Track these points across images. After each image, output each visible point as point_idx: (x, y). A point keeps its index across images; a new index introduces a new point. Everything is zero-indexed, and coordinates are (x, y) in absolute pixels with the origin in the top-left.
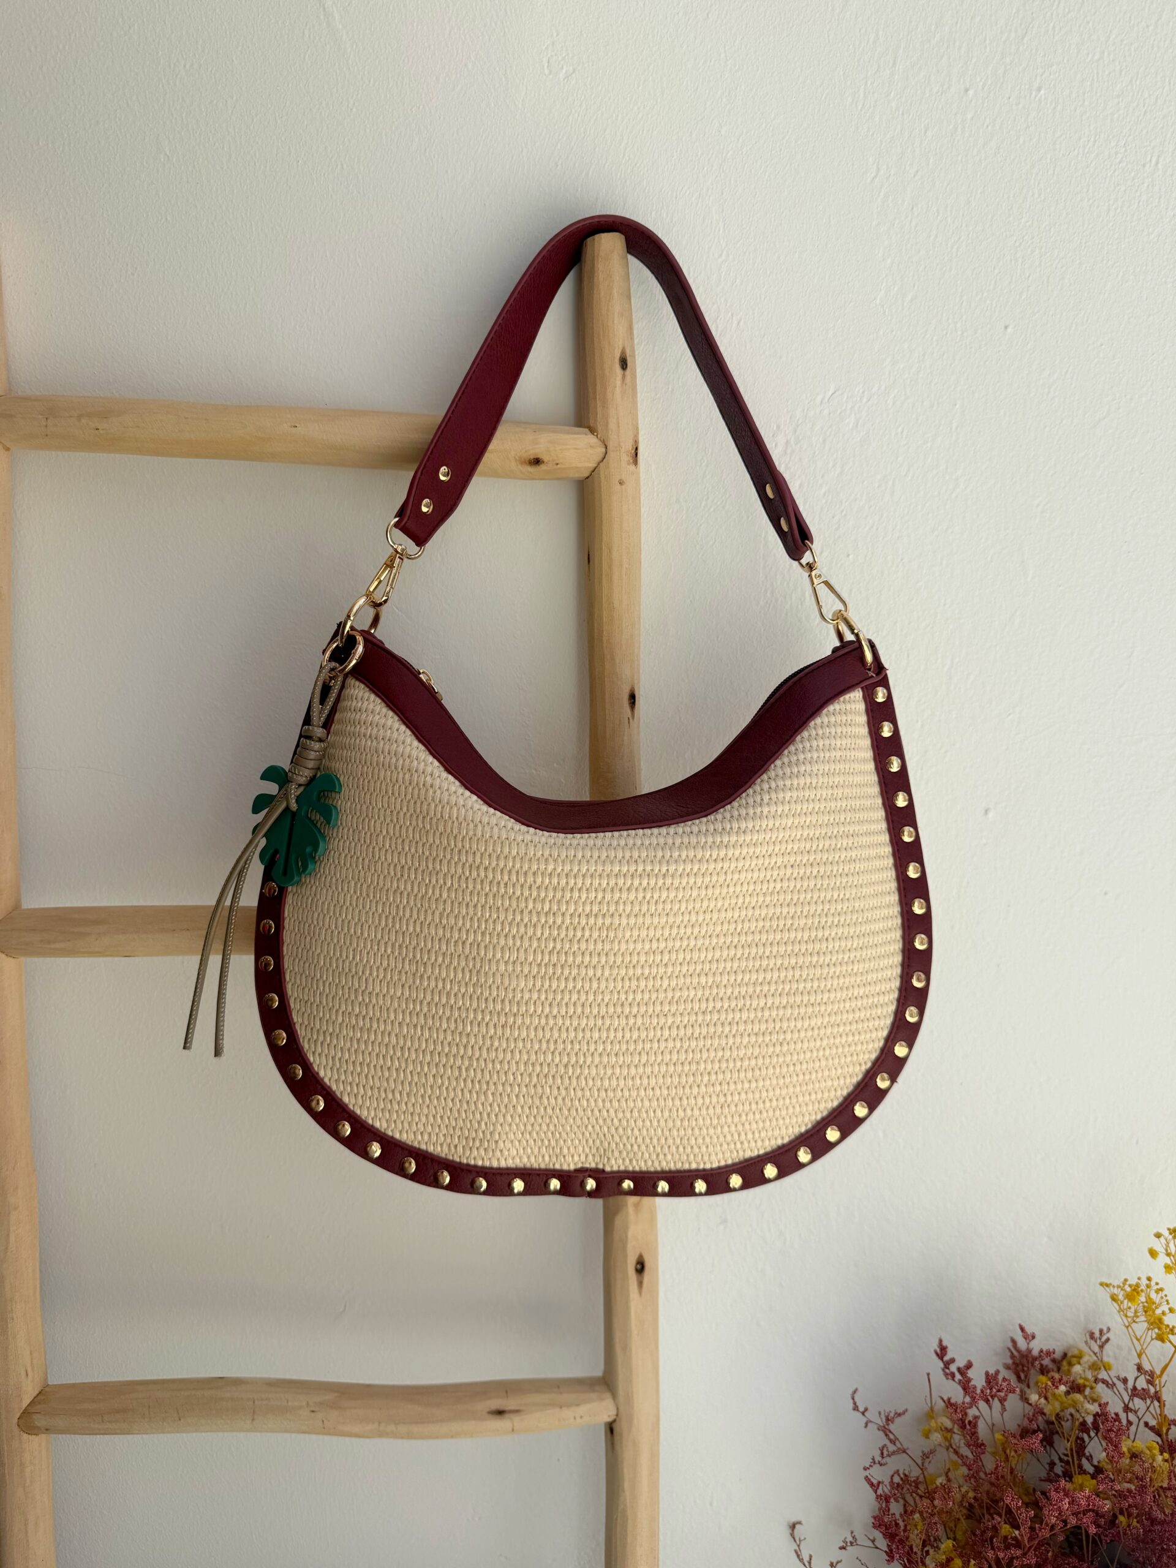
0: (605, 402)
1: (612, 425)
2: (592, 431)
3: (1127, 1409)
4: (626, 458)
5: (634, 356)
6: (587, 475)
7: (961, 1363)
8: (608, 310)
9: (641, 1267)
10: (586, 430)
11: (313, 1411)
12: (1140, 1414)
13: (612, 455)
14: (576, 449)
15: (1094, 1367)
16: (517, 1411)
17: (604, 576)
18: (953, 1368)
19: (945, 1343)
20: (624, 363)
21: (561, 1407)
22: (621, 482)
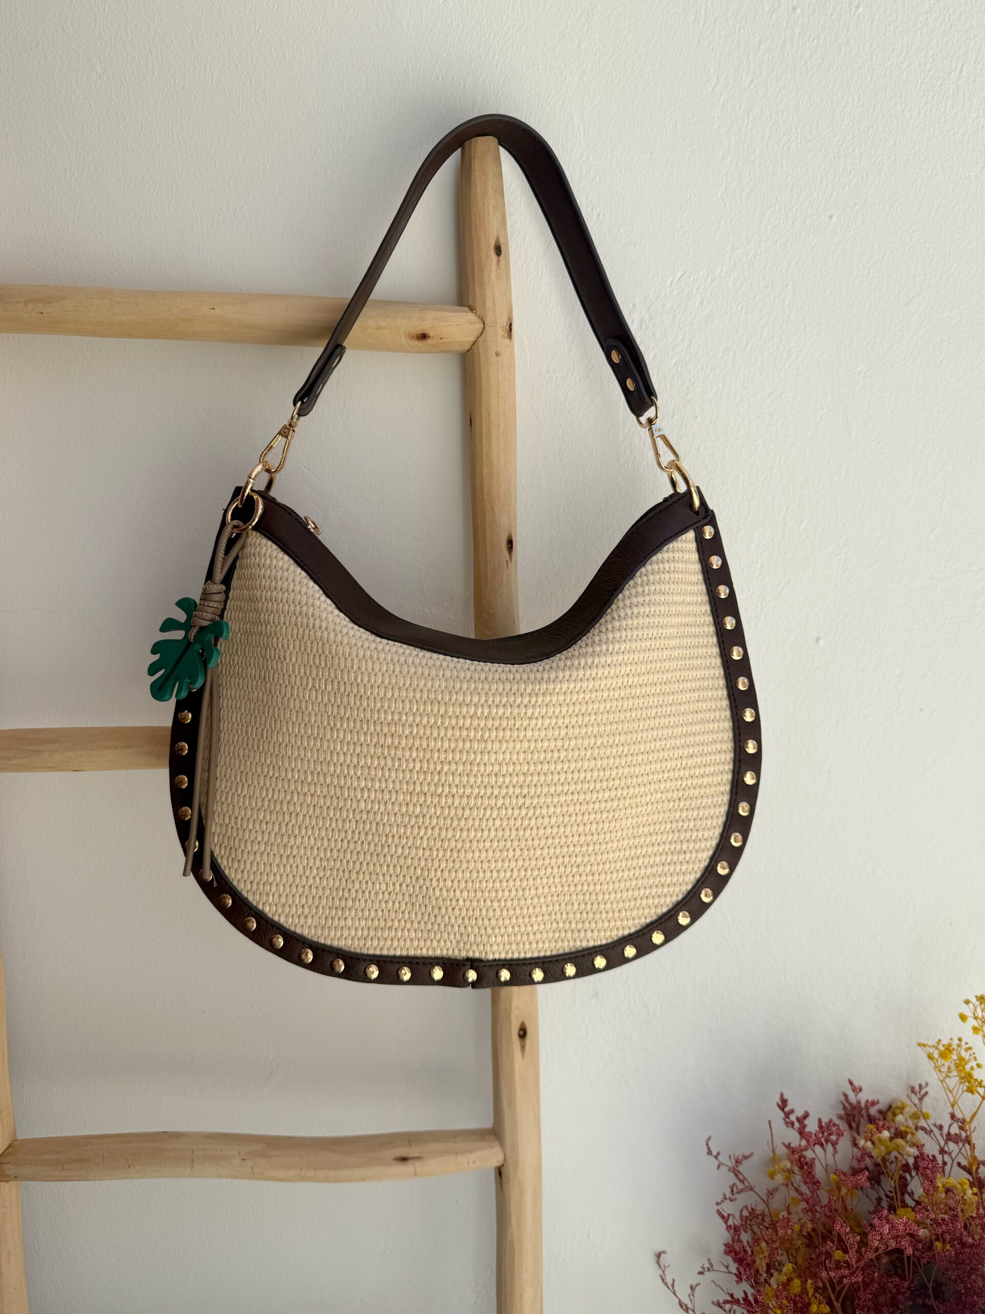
0: (482, 284)
1: (489, 304)
2: (472, 309)
3: (942, 1151)
4: (501, 333)
5: (507, 244)
6: (468, 348)
7: (799, 1113)
8: (484, 204)
9: (523, 1033)
10: (467, 309)
11: (243, 1159)
12: (953, 1155)
13: (489, 330)
14: (457, 325)
15: (915, 1116)
16: (418, 1158)
17: (484, 437)
18: (793, 1117)
19: (785, 1097)
20: (498, 250)
21: (456, 1154)
22: (497, 354)
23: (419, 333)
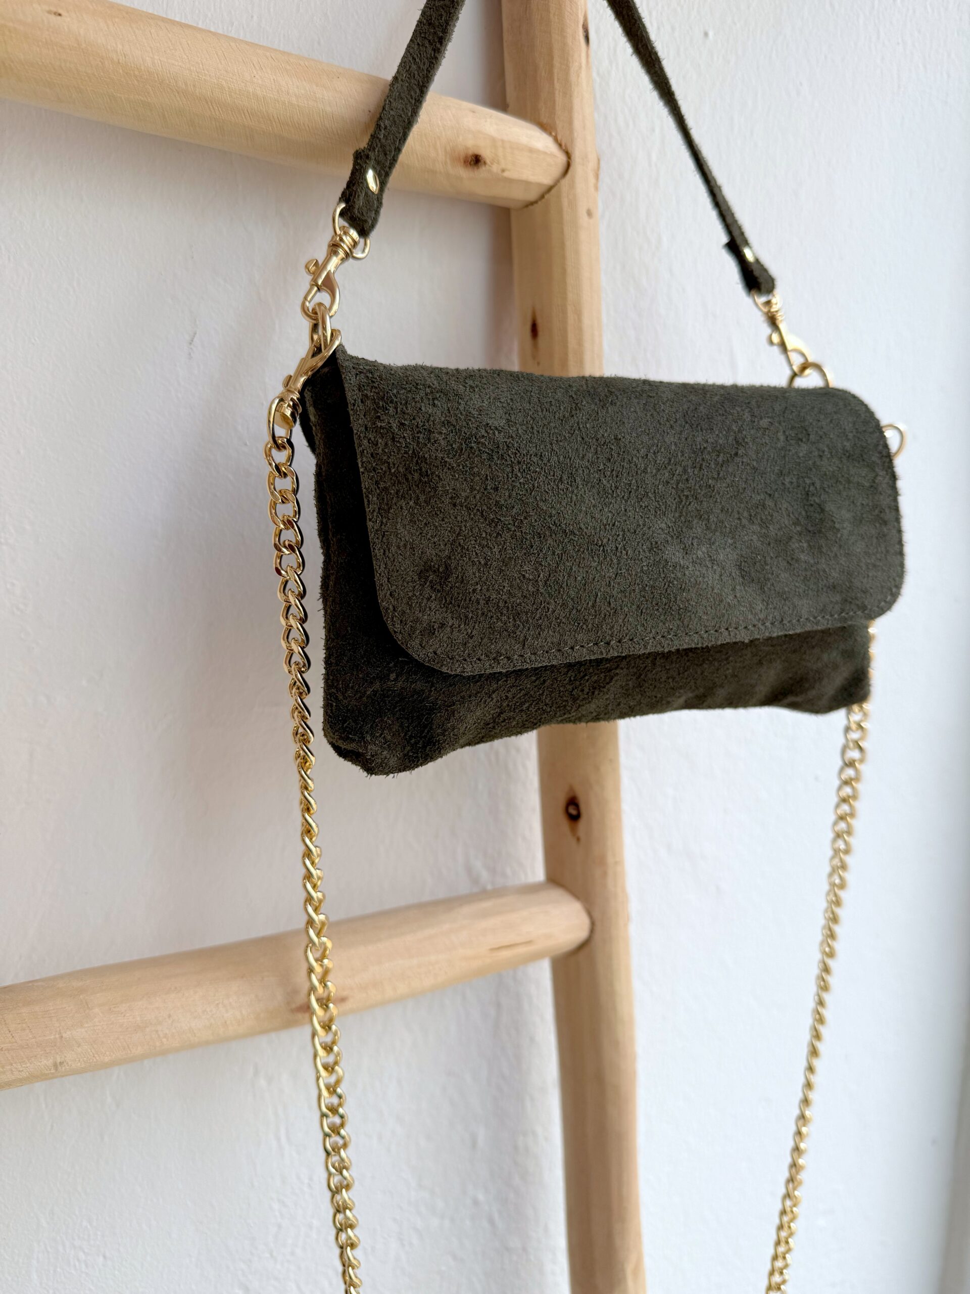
0: (566, 86)
1: (578, 125)
2: (546, 127)
4: (592, 179)
10: (537, 125)
13: (576, 168)
17: (570, 356)
20: (586, 35)
22: (589, 214)
23: (470, 152)
